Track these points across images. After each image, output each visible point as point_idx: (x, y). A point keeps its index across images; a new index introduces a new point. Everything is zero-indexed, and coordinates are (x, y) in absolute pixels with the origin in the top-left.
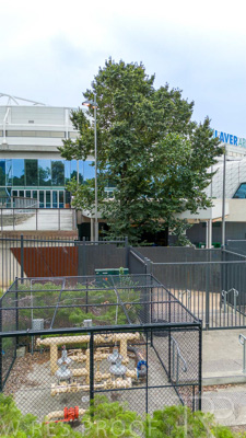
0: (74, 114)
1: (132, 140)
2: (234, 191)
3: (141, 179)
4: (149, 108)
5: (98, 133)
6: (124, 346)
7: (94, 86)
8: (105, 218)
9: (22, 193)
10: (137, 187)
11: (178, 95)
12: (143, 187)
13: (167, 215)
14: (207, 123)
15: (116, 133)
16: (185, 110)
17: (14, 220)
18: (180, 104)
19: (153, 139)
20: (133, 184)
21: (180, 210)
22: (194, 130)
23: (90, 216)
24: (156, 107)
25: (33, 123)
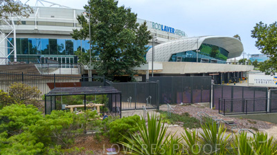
0: (79, 17)
1: (107, 31)
2: (169, 58)
3: (113, 50)
4: (115, 17)
5: (91, 27)
6: (98, 109)
7: (89, 3)
8: (95, 69)
11: (129, 10)
12: (114, 53)
13: (126, 68)
14: (145, 23)
15: (99, 27)
16: (132, 18)
17: (48, 70)
18: (130, 15)
19: (118, 31)
20: (109, 52)
22: (138, 27)
23: (88, 69)
24: (118, 16)
25: (53, 17)
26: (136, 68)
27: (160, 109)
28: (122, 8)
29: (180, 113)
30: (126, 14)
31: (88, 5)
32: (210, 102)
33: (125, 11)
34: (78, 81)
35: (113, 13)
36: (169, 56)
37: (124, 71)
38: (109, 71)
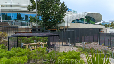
1: (46, 5)
13: (54, 25)
14: (64, 3)
21: (58, 24)
22: (61, 4)
23: (35, 25)
25: (19, 3)
27: (76, 45)
34: (31, 31)
36: (72, 21)
38: (46, 26)
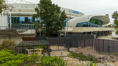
0: (35, 8)
3: (50, 23)
4: (50, 9)
5: (41, 13)
7: (40, 2)
8: (42, 31)
9: (24, 26)
10: (49, 24)
11: (57, 5)
12: (50, 24)
15: (43, 13)
16: (58, 9)
17: (22, 32)
18: (57, 7)
19: (52, 15)
20: (48, 24)
24: (52, 8)
26: (60, 31)
27: (69, 50)
28: (54, 4)
29: (78, 53)
30: (55, 7)
31: (39, 3)
32: (93, 46)
33: (55, 6)
34: (35, 37)
35: (49, 7)
37: (55, 32)
